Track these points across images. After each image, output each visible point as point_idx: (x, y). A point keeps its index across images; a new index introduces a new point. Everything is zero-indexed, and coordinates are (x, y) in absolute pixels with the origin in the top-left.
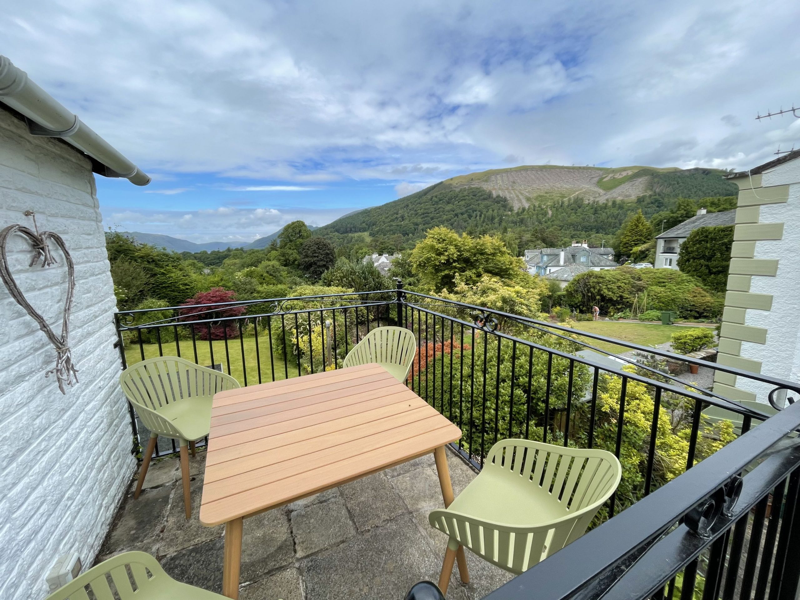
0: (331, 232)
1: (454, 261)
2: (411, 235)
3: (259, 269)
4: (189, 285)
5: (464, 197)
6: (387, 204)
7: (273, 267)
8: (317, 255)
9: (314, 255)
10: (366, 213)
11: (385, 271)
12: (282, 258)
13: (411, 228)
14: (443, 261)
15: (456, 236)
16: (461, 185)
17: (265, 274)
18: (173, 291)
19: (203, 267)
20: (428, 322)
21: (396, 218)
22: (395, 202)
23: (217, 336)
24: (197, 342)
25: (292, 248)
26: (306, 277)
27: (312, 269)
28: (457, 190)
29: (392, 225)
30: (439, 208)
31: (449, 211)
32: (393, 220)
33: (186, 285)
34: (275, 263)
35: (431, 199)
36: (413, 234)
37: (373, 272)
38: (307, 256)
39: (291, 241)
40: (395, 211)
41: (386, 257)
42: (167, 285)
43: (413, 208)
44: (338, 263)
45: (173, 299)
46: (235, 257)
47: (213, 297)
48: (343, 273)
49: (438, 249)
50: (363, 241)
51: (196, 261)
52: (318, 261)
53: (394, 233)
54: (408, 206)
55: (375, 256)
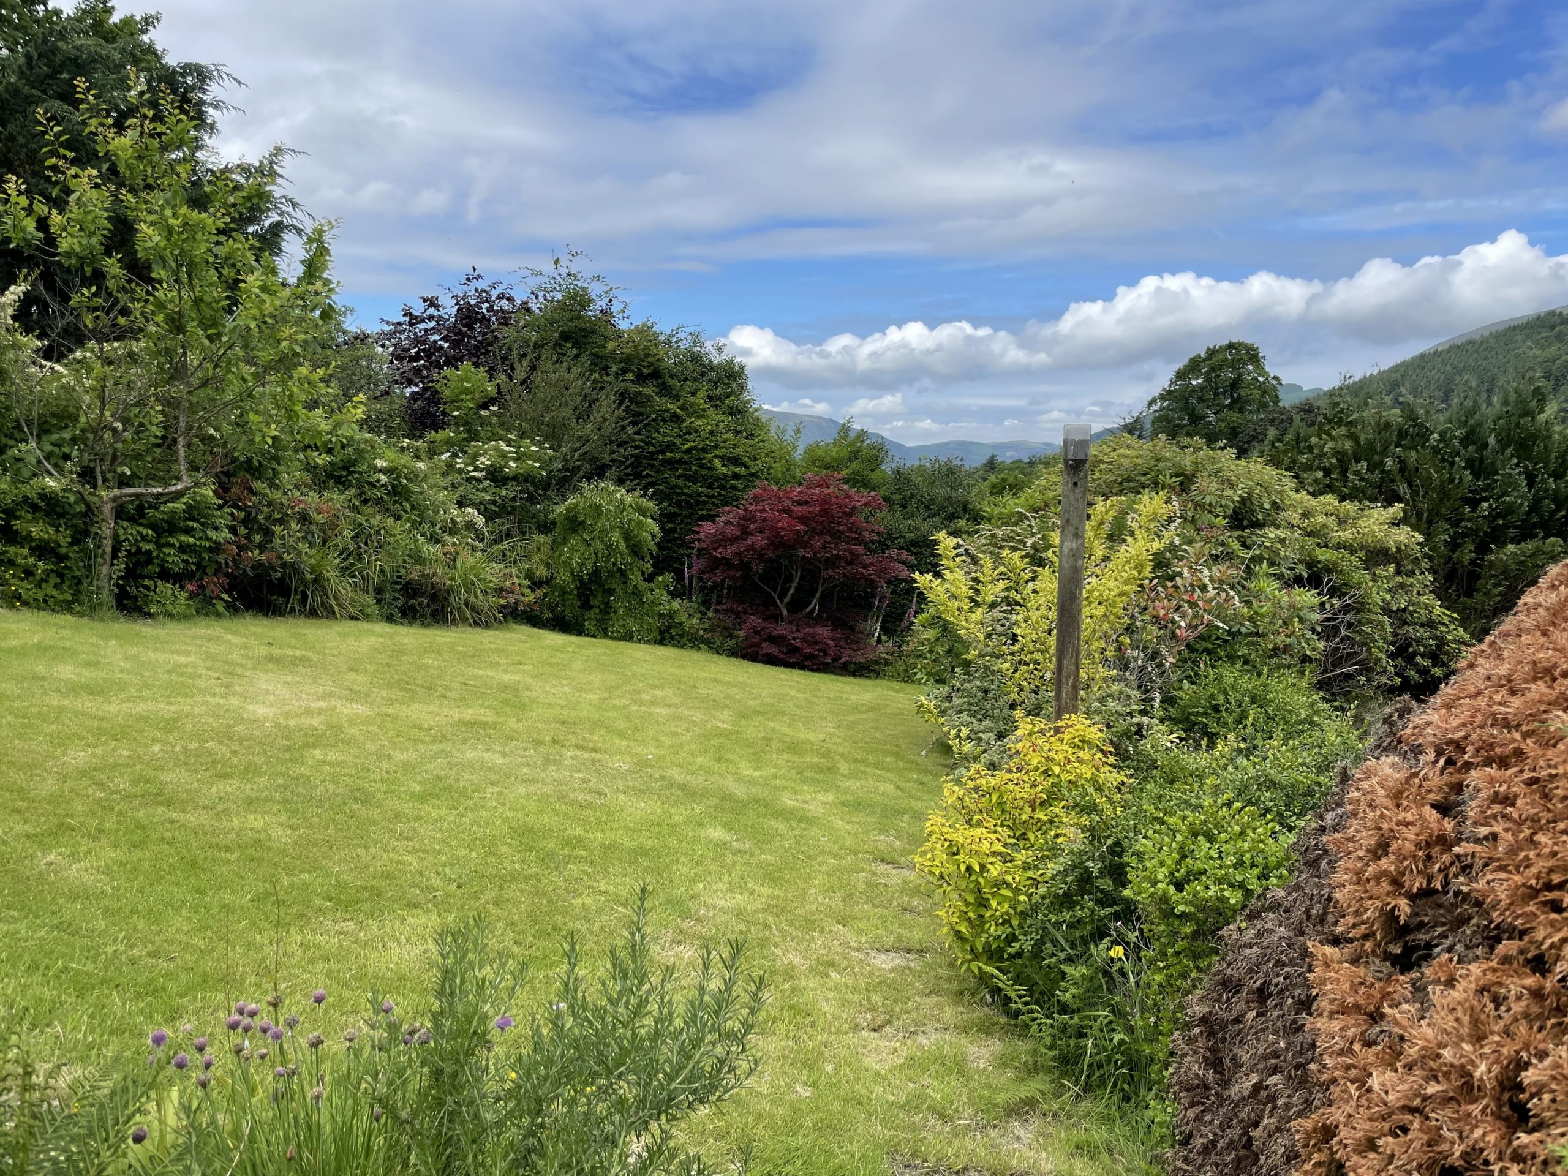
18: (693, 479)
23: (796, 650)
33: (736, 461)
37: (1534, 437)
42: (678, 455)
45: (690, 506)
47: (799, 503)
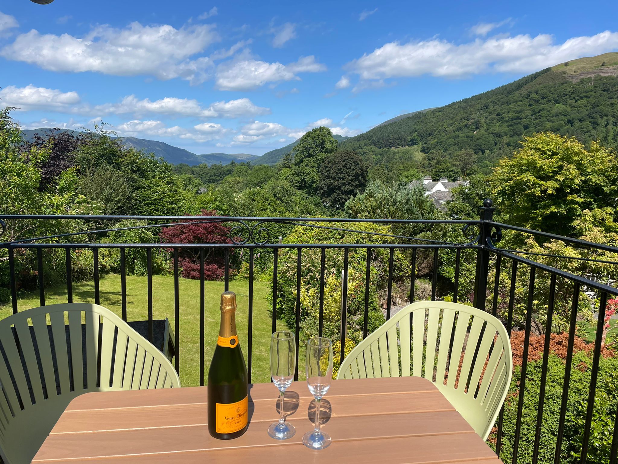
0: (365, 145)
1: (573, 191)
2: (487, 152)
3: (265, 189)
4: (176, 204)
5: (586, 92)
6: (453, 104)
7: (283, 188)
8: (342, 176)
9: (339, 175)
10: (419, 117)
11: (441, 204)
12: (297, 178)
13: (488, 142)
14: (550, 192)
15: (577, 146)
16: (583, 72)
17: (272, 198)
19: (200, 185)
20: (517, 291)
21: (466, 125)
22: (466, 101)
24: (181, 280)
25: (310, 165)
26: (325, 206)
27: (334, 195)
28: (575, 81)
29: (457, 137)
30: (540, 110)
31: (557, 115)
32: (459, 129)
34: (286, 184)
35: (528, 96)
36: (491, 150)
38: (328, 177)
39: (309, 156)
40: (466, 115)
41: (444, 184)
43: (495, 110)
44: (372, 186)
46: (239, 173)
48: (376, 201)
49: (541, 169)
50: (411, 158)
51: (192, 176)
52: (343, 184)
53: (460, 149)
54: (487, 107)
55: (427, 182)
